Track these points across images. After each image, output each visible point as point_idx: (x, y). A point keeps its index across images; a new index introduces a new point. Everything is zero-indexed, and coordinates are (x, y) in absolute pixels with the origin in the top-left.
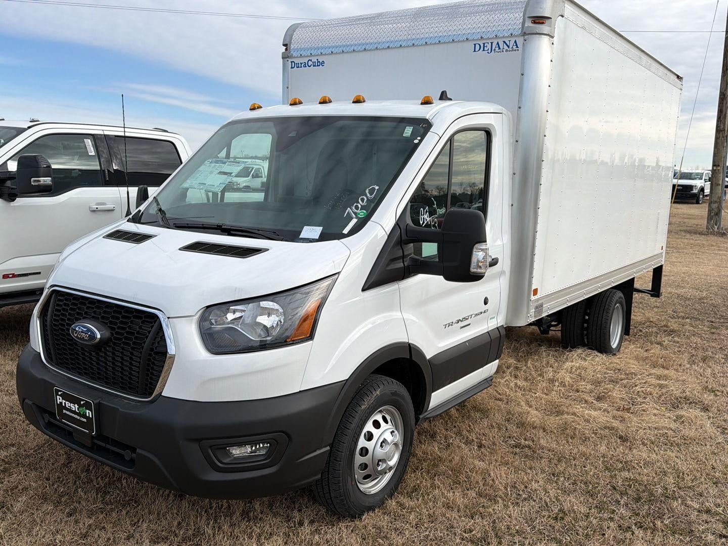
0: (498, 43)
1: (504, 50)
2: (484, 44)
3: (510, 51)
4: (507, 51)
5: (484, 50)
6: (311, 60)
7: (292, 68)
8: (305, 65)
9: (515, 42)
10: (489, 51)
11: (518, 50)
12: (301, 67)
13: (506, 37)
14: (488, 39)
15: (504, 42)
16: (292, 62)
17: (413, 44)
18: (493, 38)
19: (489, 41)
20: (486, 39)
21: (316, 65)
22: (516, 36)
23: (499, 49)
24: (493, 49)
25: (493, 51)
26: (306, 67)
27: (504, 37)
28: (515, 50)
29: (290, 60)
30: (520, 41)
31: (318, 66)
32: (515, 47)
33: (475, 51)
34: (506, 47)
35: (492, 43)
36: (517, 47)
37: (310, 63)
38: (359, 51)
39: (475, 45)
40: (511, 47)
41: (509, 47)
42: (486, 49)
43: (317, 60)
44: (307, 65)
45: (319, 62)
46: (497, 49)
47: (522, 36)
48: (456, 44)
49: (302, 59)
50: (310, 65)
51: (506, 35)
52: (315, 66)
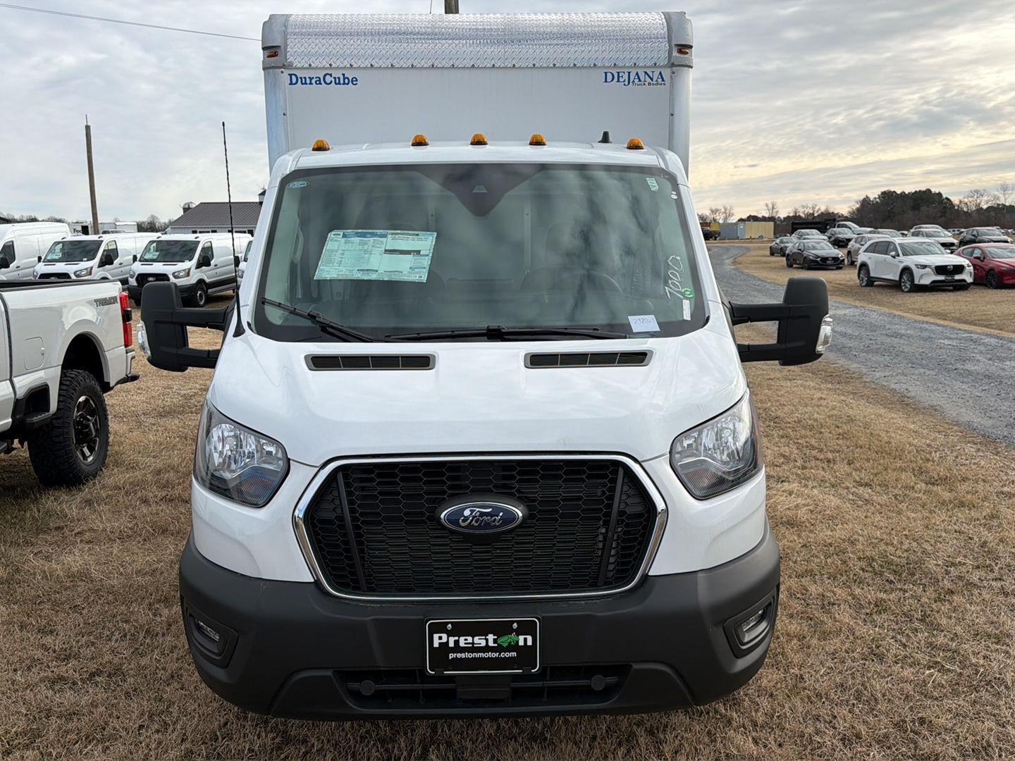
0: (637, 74)
1: (647, 83)
2: (618, 73)
3: (653, 84)
4: (649, 84)
5: (618, 81)
6: (331, 75)
7: (291, 84)
8: (320, 81)
9: (660, 73)
10: (626, 83)
11: (664, 84)
12: (311, 83)
13: (648, 67)
14: (624, 67)
15: (646, 73)
16: (291, 75)
17: (514, 65)
18: (630, 67)
19: (626, 70)
20: (621, 67)
21: (342, 82)
22: (661, 67)
23: (640, 81)
24: (631, 81)
25: (631, 83)
26: (320, 84)
27: (645, 67)
28: (661, 84)
29: (287, 72)
30: (667, 73)
31: (344, 84)
32: (660, 80)
33: (606, 81)
34: (648, 80)
35: (629, 73)
36: (663, 80)
37: (328, 79)
38: (422, 68)
39: (606, 73)
40: (655, 79)
41: (652, 79)
42: (621, 79)
43: (344, 75)
44: (322, 82)
45: (348, 78)
46: (636, 81)
47: (669, 67)
48: (578, 71)
49: (310, 71)
50: (328, 82)
51: (649, 64)
52: (339, 84)
